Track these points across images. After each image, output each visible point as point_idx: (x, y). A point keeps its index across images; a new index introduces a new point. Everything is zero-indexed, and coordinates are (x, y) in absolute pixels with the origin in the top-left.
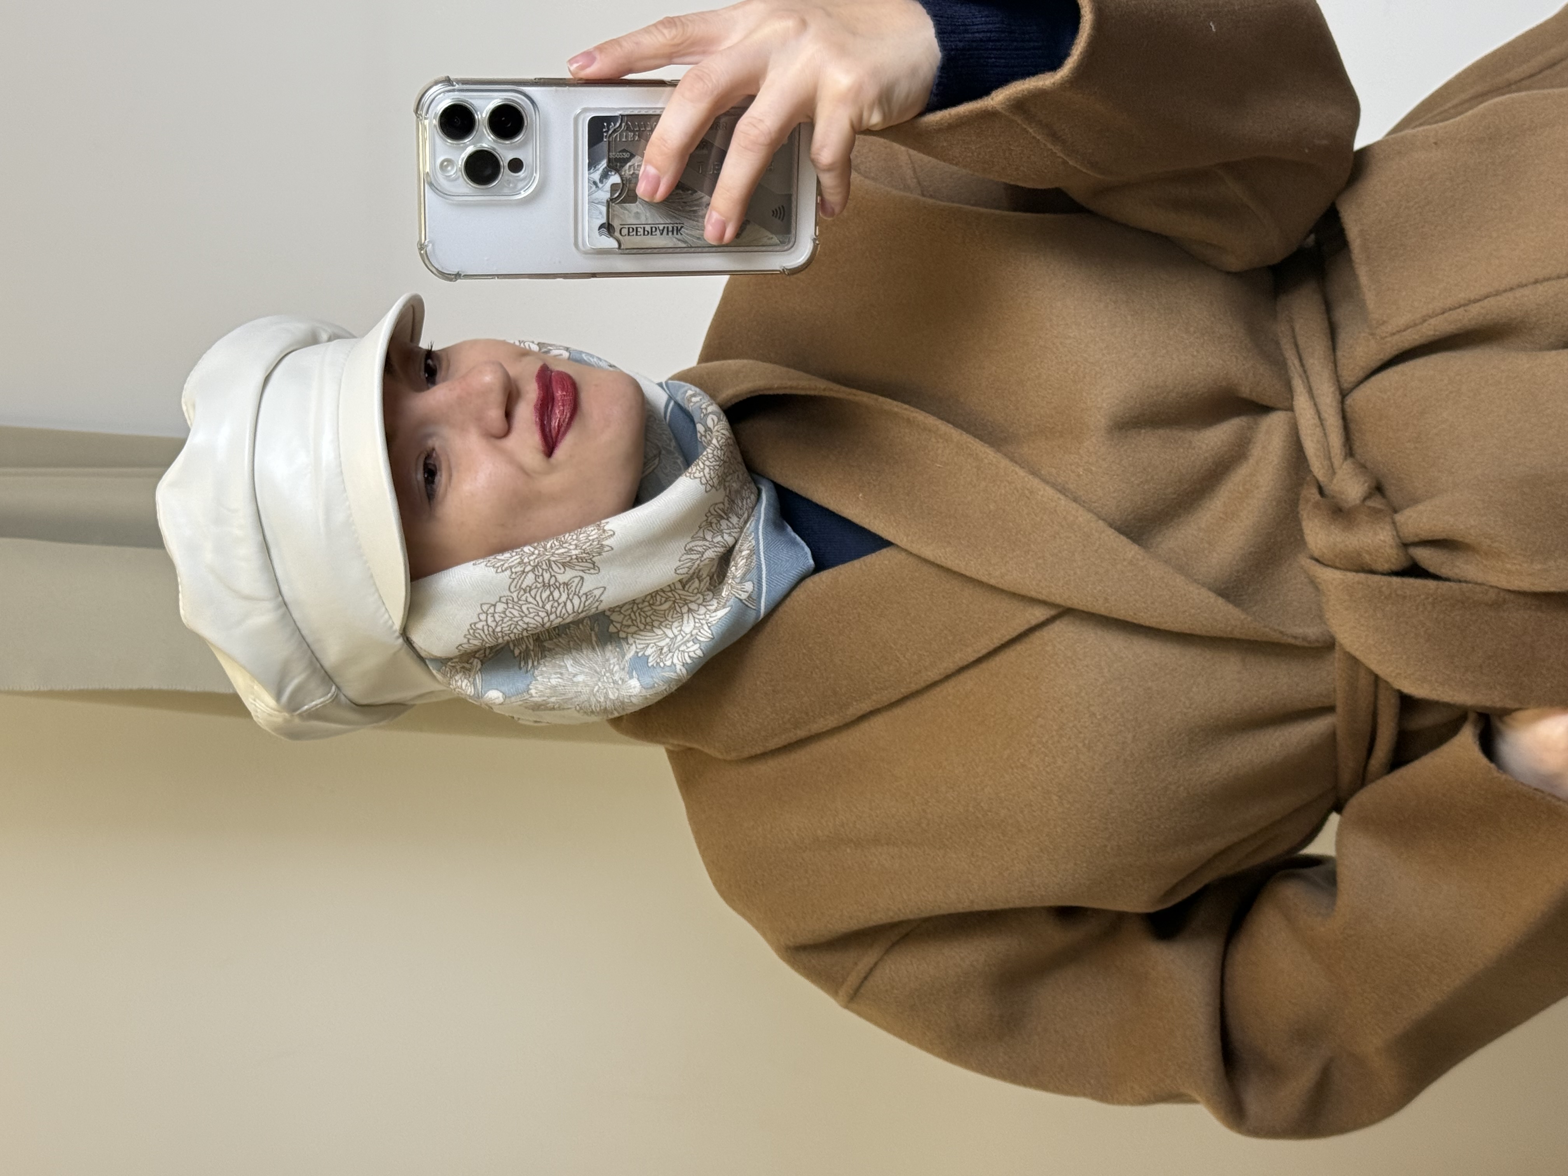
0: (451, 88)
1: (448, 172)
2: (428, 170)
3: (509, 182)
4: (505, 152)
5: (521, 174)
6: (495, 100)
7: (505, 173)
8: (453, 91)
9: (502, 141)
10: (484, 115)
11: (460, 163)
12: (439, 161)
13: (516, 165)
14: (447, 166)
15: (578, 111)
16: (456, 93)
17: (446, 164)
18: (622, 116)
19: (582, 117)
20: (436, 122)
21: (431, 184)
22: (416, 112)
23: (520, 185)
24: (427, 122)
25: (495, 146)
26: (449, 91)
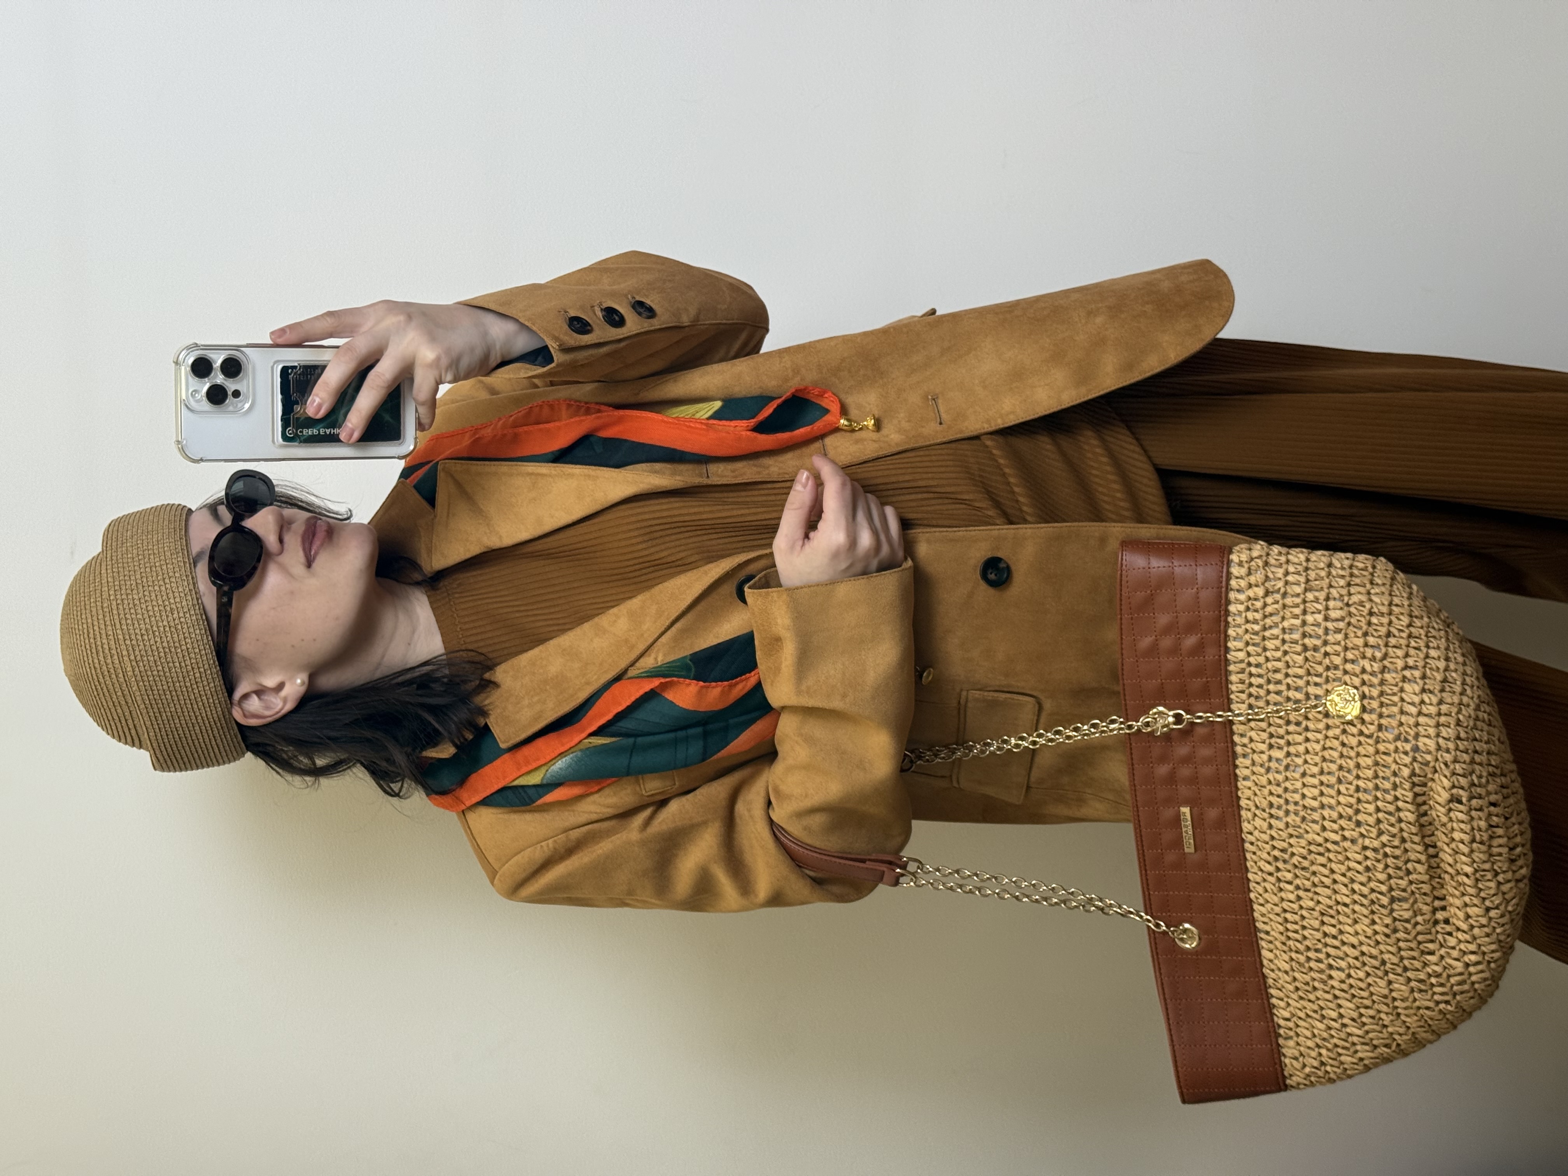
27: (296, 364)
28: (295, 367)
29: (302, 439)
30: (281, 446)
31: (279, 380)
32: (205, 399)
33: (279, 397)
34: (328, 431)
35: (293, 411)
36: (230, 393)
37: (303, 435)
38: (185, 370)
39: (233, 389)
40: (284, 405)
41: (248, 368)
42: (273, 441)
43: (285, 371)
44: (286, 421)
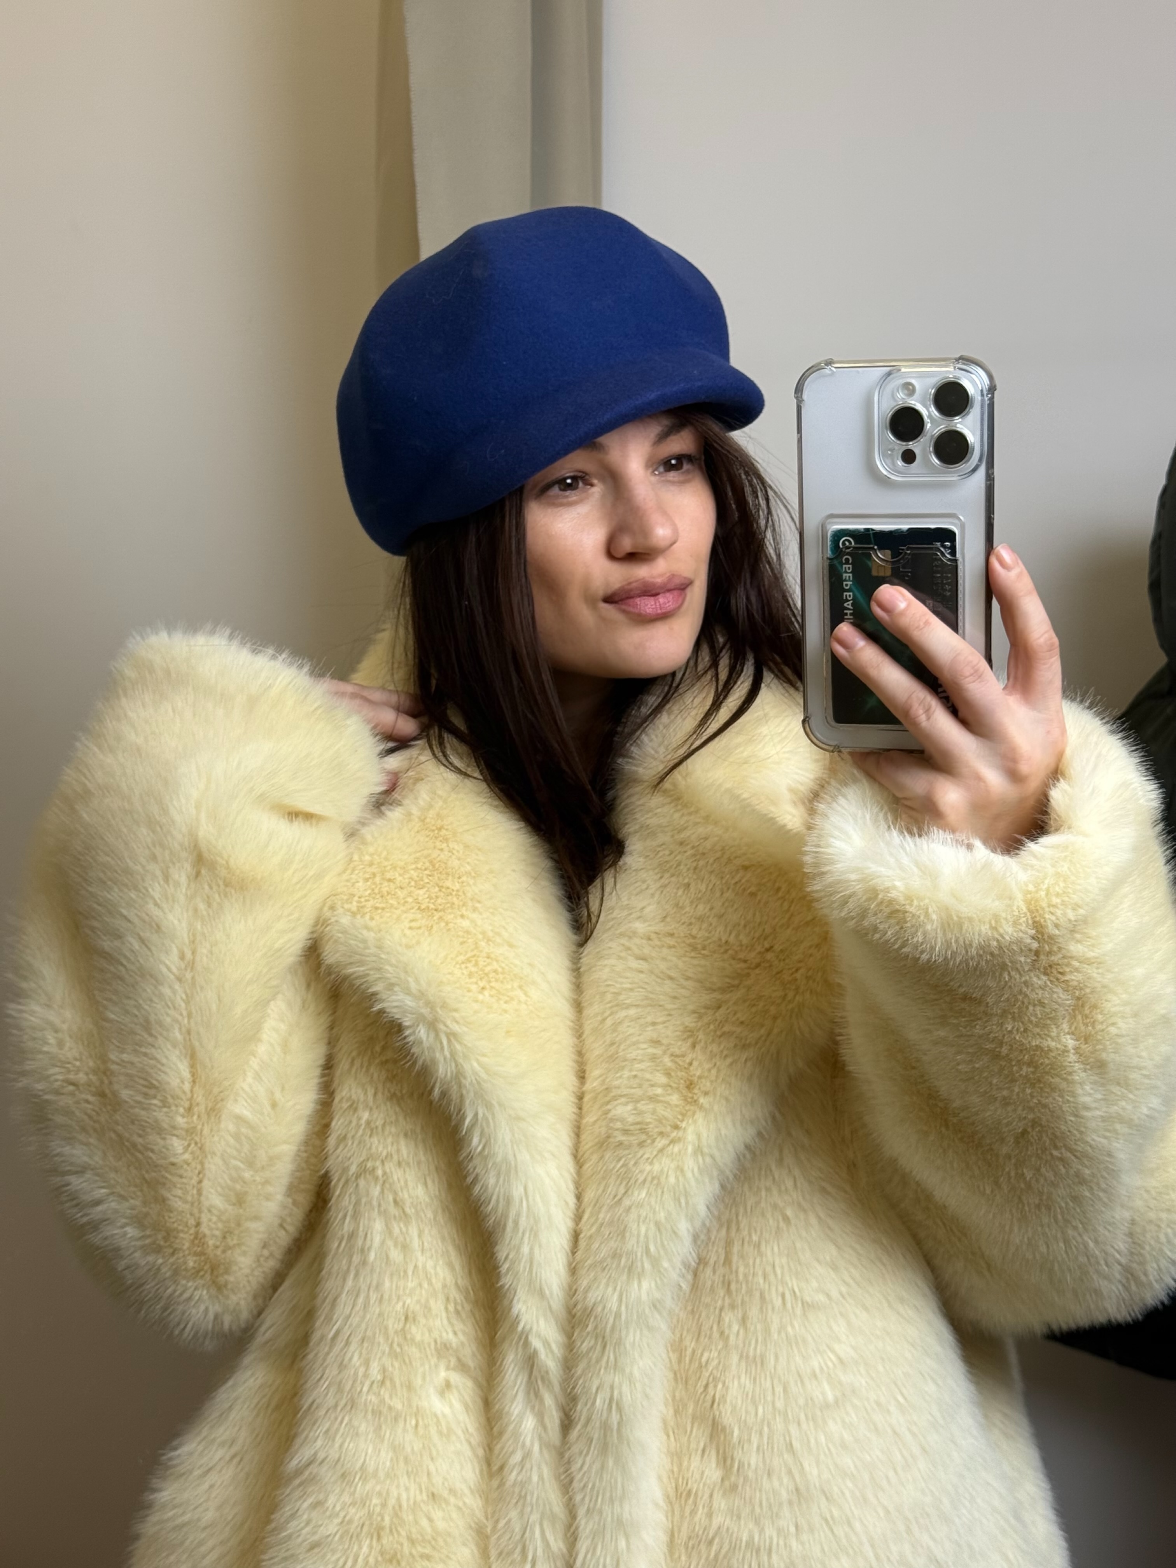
0: (985, 393)
1: (902, 390)
2: (903, 370)
3: (892, 450)
4: (921, 446)
5: (900, 463)
6: (972, 437)
7: (900, 446)
8: (982, 395)
9: (932, 443)
10: (958, 425)
11: (913, 402)
12: (913, 381)
13: (909, 457)
14: (908, 389)
15: (962, 518)
16: (980, 398)
17: (909, 389)
18: (956, 561)
19: (956, 521)
20: (951, 377)
21: (889, 374)
22: (962, 358)
23: (889, 461)
24: (951, 369)
25: (929, 435)
26: (982, 391)
27: (958, 555)
28: (953, 552)
29: (836, 562)
30: (823, 527)
31: (933, 526)
32: (900, 404)
33: (904, 526)
34: (849, 605)
35: (881, 548)
36: (911, 445)
37: (842, 564)
38: (950, 372)
39: (917, 451)
40: (891, 534)
41: (952, 475)
42: (832, 516)
43: (947, 536)
44: (866, 538)
